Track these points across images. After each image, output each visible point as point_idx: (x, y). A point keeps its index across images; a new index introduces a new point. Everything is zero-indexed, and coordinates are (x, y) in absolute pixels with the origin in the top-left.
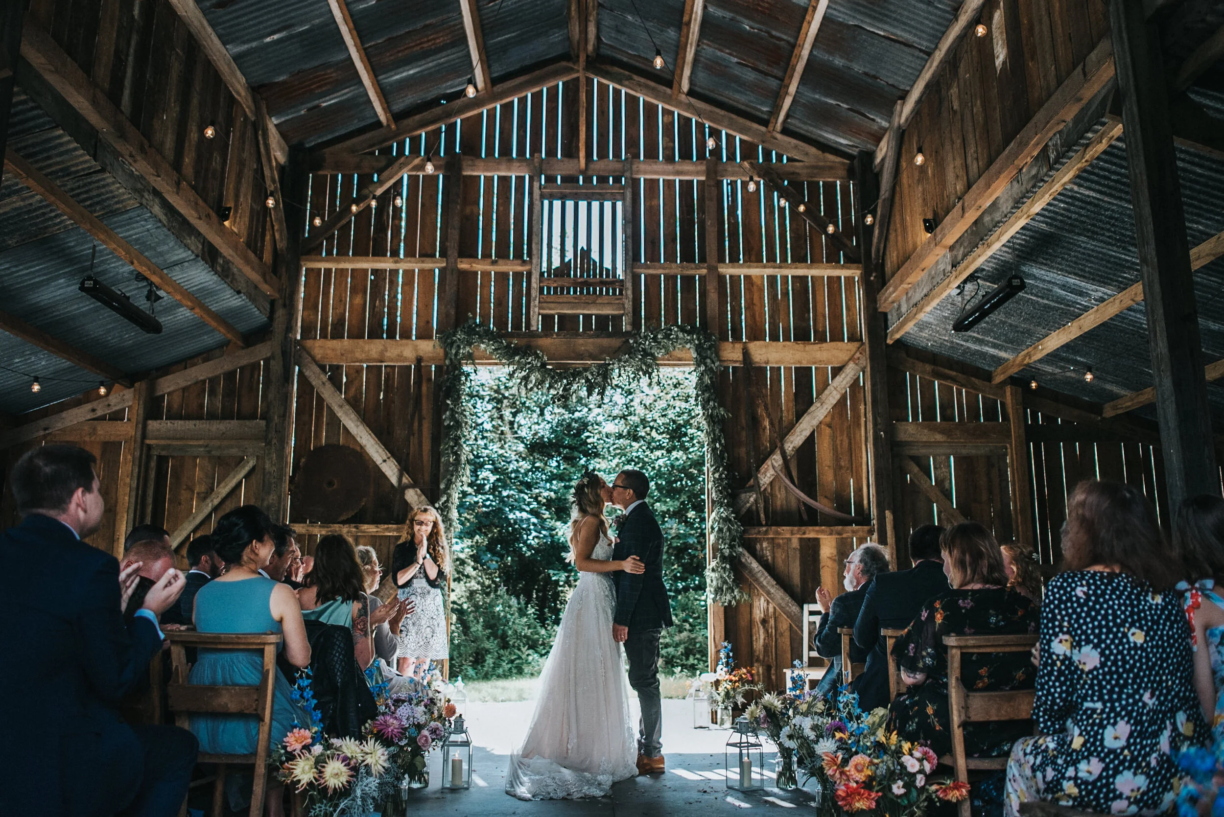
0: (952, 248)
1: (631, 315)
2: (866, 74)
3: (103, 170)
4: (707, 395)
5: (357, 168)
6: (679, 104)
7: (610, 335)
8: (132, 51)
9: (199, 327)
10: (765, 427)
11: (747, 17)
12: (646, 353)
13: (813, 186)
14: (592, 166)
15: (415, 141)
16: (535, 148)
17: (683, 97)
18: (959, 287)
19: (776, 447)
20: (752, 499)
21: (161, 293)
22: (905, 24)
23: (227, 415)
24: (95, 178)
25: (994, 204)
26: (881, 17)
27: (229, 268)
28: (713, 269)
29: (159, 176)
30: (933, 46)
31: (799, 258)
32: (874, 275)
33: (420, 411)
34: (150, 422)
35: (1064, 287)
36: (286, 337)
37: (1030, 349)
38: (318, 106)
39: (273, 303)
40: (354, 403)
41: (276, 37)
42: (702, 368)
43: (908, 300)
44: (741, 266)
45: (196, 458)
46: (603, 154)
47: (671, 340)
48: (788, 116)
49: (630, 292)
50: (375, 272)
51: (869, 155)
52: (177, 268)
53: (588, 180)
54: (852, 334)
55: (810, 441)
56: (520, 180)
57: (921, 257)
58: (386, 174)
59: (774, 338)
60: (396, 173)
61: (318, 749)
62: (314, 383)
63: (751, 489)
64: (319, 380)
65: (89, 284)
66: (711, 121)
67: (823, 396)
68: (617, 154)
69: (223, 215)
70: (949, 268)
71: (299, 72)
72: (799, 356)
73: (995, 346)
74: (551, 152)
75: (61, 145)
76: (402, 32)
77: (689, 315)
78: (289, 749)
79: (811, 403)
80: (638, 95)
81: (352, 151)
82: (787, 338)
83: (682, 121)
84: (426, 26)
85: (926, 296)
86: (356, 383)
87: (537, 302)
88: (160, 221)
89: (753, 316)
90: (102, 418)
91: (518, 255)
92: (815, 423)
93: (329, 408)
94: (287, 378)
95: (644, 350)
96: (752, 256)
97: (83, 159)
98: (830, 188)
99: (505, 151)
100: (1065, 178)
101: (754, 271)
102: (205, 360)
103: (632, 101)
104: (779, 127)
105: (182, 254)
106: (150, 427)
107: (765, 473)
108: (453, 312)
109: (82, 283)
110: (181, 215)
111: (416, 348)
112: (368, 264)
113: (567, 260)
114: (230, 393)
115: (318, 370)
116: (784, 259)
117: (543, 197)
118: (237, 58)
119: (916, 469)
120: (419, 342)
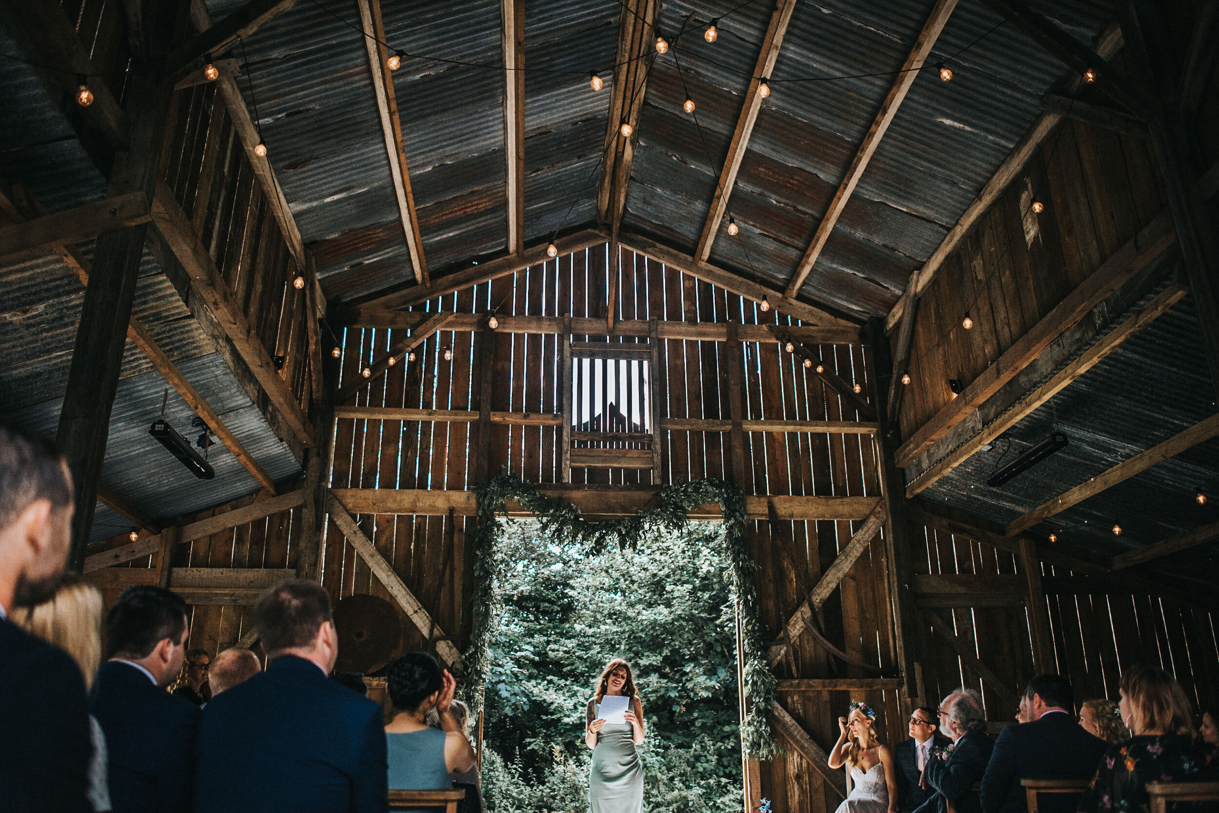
0: (981, 407)
1: (660, 469)
2: (885, 246)
3: (191, 317)
4: (737, 548)
5: (392, 322)
6: (699, 270)
7: (639, 488)
8: (220, 205)
10: (792, 580)
11: (775, 193)
12: (677, 507)
13: (828, 349)
14: (619, 326)
15: (448, 301)
16: (564, 309)
17: (703, 264)
18: (990, 444)
19: (804, 599)
20: (783, 652)
21: (214, 439)
22: (926, 200)
23: (254, 564)
24: (182, 323)
25: (1032, 366)
26: (905, 195)
27: (276, 416)
28: (738, 426)
29: (235, 324)
30: (953, 222)
31: (817, 417)
32: (891, 432)
33: (452, 561)
34: (175, 569)
35: (1092, 444)
36: (319, 486)
37: (1049, 503)
38: (361, 263)
39: (306, 452)
40: (384, 552)
41: (336, 197)
42: (732, 521)
43: (929, 456)
44: (763, 423)
45: (220, 606)
46: (628, 317)
47: (701, 493)
48: (804, 283)
49: (658, 447)
50: (407, 423)
51: (882, 321)
52: (231, 414)
53: (614, 339)
54: (871, 490)
55: (836, 592)
56: (549, 338)
57: (950, 415)
58: (421, 329)
59: (797, 492)
60: (431, 328)
62: (345, 533)
63: (781, 642)
64: (349, 529)
65: (159, 427)
66: (730, 287)
67: (848, 549)
68: (642, 316)
69: (278, 363)
70: (980, 426)
71: (350, 231)
72: (821, 509)
73: (1012, 500)
74: (579, 313)
75: (160, 290)
76: (451, 197)
77: (714, 470)
79: (835, 557)
80: (661, 261)
81: (387, 306)
82: (809, 493)
83: (702, 286)
84: (472, 193)
85: (951, 452)
86: (387, 533)
87: (568, 455)
88: (229, 368)
89: (776, 470)
90: (126, 565)
91: (548, 410)
92: (840, 575)
93: (360, 558)
94: (319, 528)
95: (675, 503)
96: (774, 415)
97: (178, 305)
98: (843, 351)
99: (535, 310)
100: (1114, 342)
101: (776, 428)
102: (234, 508)
103: (655, 267)
104: (794, 293)
105: (241, 400)
106: (175, 575)
107: (794, 625)
108: (485, 464)
109: (153, 427)
110: (244, 363)
111: (448, 499)
112: (400, 416)
113: (596, 415)
114: (257, 541)
115: (349, 518)
116: (803, 417)
117: (572, 355)
118: (297, 216)
119: (939, 622)
120: (451, 492)
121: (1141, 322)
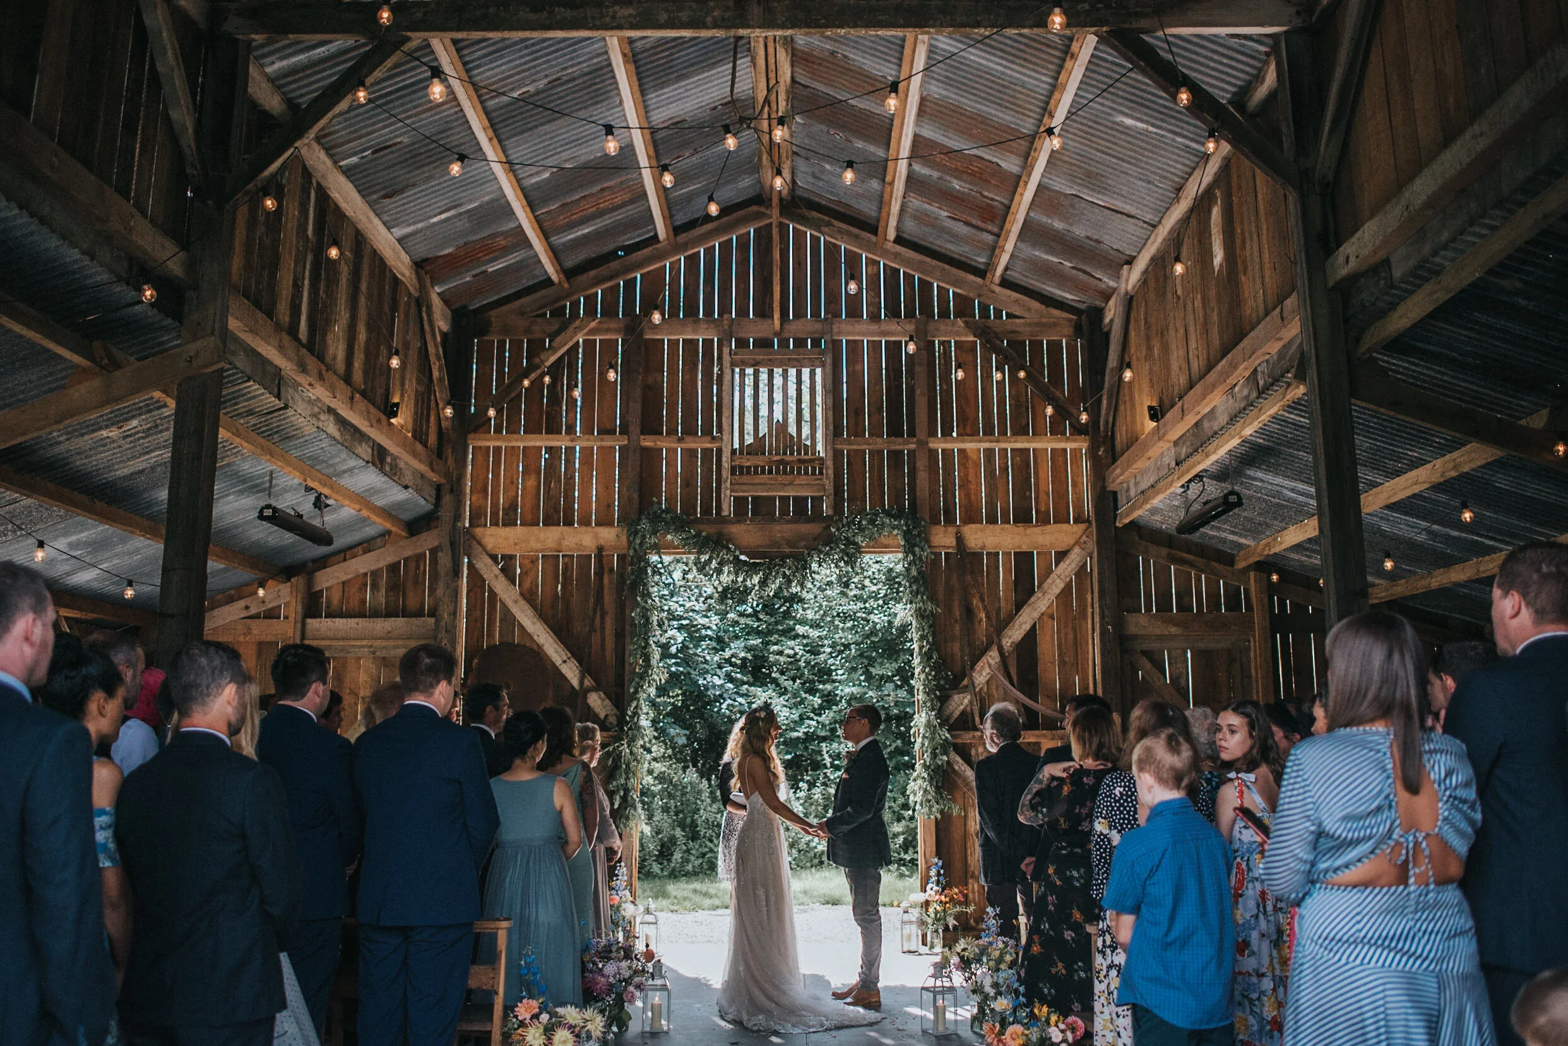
0: (1176, 443)
1: (832, 497)
2: (1088, 238)
3: (286, 407)
4: (914, 588)
5: (527, 331)
6: (885, 253)
7: (810, 520)
8: (307, 273)
9: (359, 521)
10: (981, 620)
11: (956, 177)
12: (849, 542)
13: (1036, 345)
14: (787, 327)
15: (591, 301)
16: (725, 309)
17: (889, 245)
18: (1183, 486)
19: (993, 642)
20: (966, 701)
21: (329, 500)
22: (1124, 196)
23: (390, 613)
24: (277, 413)
25: (1212, 411)
26: (1102, 189)
27: (396, 465)
28: (923, 444)
29: (333, 394)
30: (1157, 219)
31: (1021, 430)
32: (1102, 449)
33: (602, 605)
34: (309, 621)
35: (1293, 490)
36: (454, 527)
37: (1270, 539)
38: (485, 272)
39: (439, 488)
40: (529, 596)
41: (443, 216)
42: (910, 557)
43: (1136, 484)
44: (954, 440)
45: (359, 658)
46: (800, 314)
47: (876, 526)
48: (1007, 266)
49: (831, 472)
50: (549, 450)
51: (1098, 313)
52: (346, 475)
53: (784, 344)
54: (1079, 515)
55: (1031, 634)
56: (708, 343)
57: (1145, 447)
58: (558, 339)
59: (992, 520)
60: (571, 338)
61: (545, 1017)
62: (485, 576)
63: (965, 689)
64: (491, 573)
65: (268, 512)
66: (922, 273)
67: (1045, 585)
68: (816, 313)
69: (391, 411)
70: (1173, 464)
71: (466, 244)
72: (1017, 540)
73: (1233, 533)
74: (743, 311)
75: (249, 392)
76: (577, 197)
77: (897, 497)
78: (520, 1018)
79: (1032, 592)
80: (838, 243)
81: (522, 313)
82: (1006, 521)
83: (889, 272)
84: (603, 190)
85: (1152, 486)
86: (532, 574)
87: (728, 484)
88: (335, 439)
89: (968, 495)
90: (256, 617)
91: (707, 431)
92: (1036, 615)
93: (504, 605)
94: (456, 573)
95: (847, 539)
96: (968, 430)
97: (270, 401)
98: (1055, 347)
99: (691, 311)
101: (970, 446)
102: (367, 551)
103: (832, 249)
104: (997, 279)
105: (353, 463)
106: (308, 627)
107: (980, 672)
108: (635, 496)
109: (261, 512)
110: (352, 426)
111: (596, 536)
112: (541, 441)
113: (761, 434)
114: (395, 586)
115: (489, 561)
116: (1003, 433)
117: (733, 364)
118: (402, 240)
119: (1148, 665)
120: (600, 528)
121: (1288, 397)
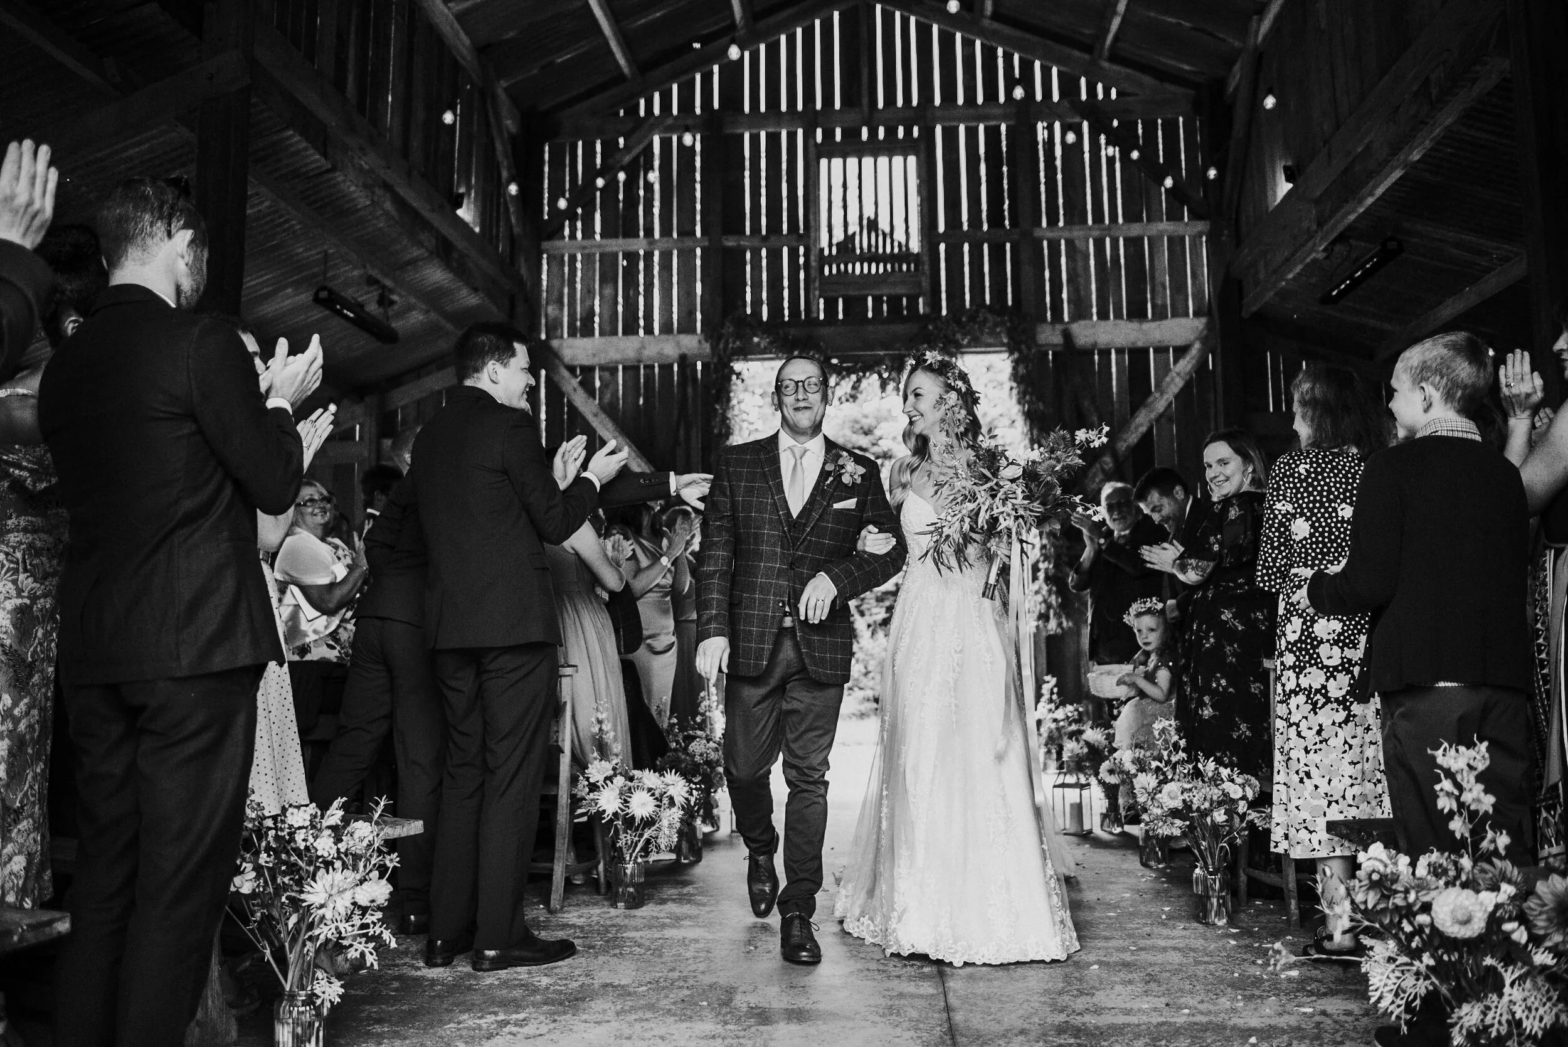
1: (929, 294)
3: (333, 169)
4: (1023, 387)
5: (600, 133)
6: (981, 31)
7: (904, 320)
8: (353, 28)
9: (432, 331)
12: (948, 341)
13: (1150, 126)
14: (877, 115)
15: (666, 97)
16: (809, 98)
17: (986, 22)
18: (1325, 250)
21: (395, 297)
24: (326, 177)
25: (1368, 150)
27: (465, 263)
28: (1027, 235)
29: (389, 168)
31: (1133, 219)
32: (1226, 232)
33: (687, 417)
35: (1458, 245)
38: (551, 64)
39: (512, 299)
40: (609, 410)
42: (1017, 355)
43: (1266, 264)
44: (1062, 229)
46: (890, 102)
47: (978, 325)
48: (1116, 38)
49: (927, 268)
50: (627, 255)
51: (1220, 84)
52: (410, 268)
53: (873, 132)
54: (1199, 308)
55: (1147, 438)
56: (792, 136)
57: (1280, 214)
58: (633, 138)
59: (1103, 315)
60: (646, 136)
61: (619, 781)
62: (565, 390)
64: (570, 386)
65: (324, 294)
66: (1022, 51)
67: (1164, 384)
68: (907, 100)
69: (457, 202)
70: (1314, 227)
72: (1131, 336)
73: (1376, 317)
74: (828, 102)
75: (291, 145)
77: (999, 293)
78: (591, 780)
79: (1149, 393)
80: (931, 22)
81: (593, 112)
82: (1118, 315)
83: (986, 54)
85: (1287, 260)
86: (611, 388)
87: (817, 284)
88: (393, 218)
89: (1077, 290)
91: (793, 229)
92: (1153, 416)
93: (583, 417)
95: (946, 337)
96: (1075, 217)
97: (315, 159)
98: (1171, 127)
99: (773, 103)
100: (1447, 118)
101: (1078, 235)
103: (924, 30)
104: (1106, 53)
105: (416, 252)
108: (720, 299)
109: (316, 295)
110: (413, 208)
111: (678, 345)
112: (618, 247)
113: (850, 232)
115: (568, 374)
116: (1114, 220)
117: (819, 155)
118: (460, 17)
120: (682, 336)
